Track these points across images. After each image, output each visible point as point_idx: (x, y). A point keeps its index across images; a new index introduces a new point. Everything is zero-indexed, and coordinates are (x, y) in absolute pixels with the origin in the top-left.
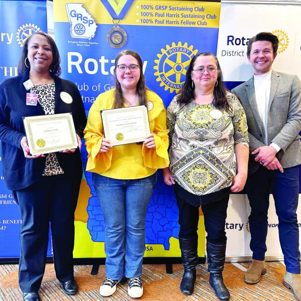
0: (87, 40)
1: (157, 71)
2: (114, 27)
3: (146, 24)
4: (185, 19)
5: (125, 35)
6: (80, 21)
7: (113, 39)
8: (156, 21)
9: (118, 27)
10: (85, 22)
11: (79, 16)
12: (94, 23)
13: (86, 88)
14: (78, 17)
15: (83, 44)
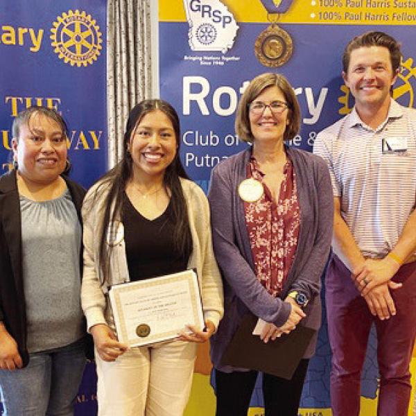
0: (218, 53)
1: (344, 105)
2: (270, 27)
3: (328, 22)
4: (399, 11)
5: (289, 41)
6: (207, 19)
7: (267, 49)
8: (347, 15)
9: (277, 27)
10: (217, 19)
11: (207, 9)
12: (234, 22)
13: (214, 141)
14: (203, 12)
15: (212, 61)
